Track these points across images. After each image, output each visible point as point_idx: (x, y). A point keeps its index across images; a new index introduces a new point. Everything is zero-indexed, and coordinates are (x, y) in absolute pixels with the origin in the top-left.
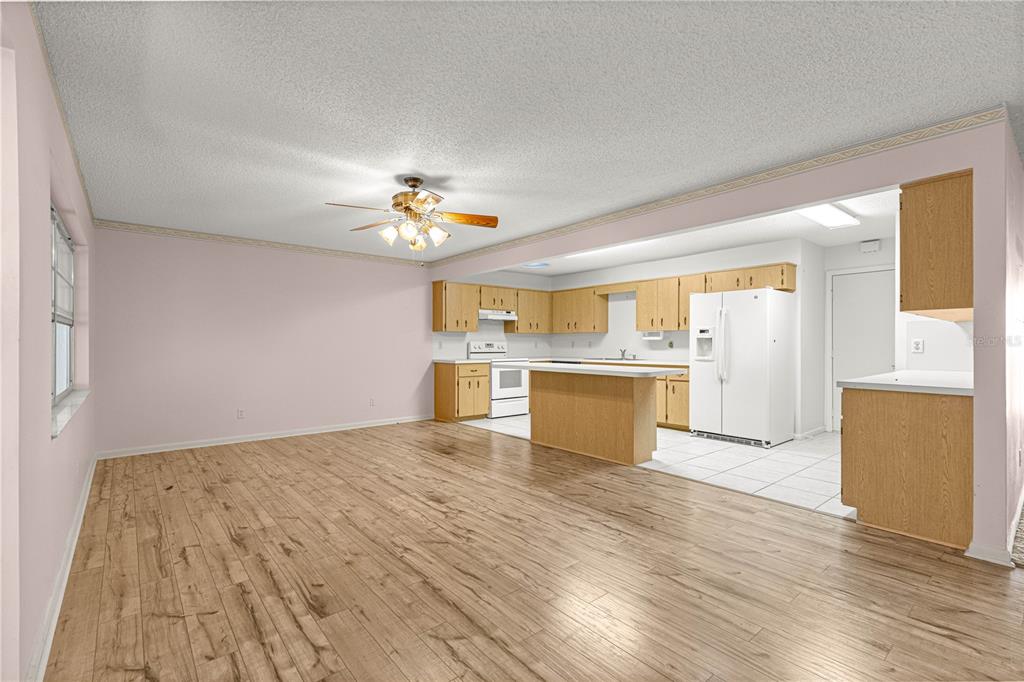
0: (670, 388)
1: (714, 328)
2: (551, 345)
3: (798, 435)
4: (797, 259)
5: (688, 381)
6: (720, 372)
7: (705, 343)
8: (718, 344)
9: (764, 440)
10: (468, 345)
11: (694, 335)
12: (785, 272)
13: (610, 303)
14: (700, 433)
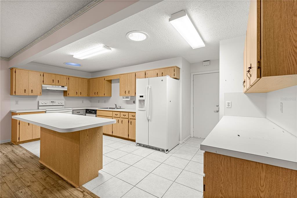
0: (130, 122)
1: (145, 95)
2: (91, 102)
3: (181, 142)
4: (180, 66)
5: (135, 119)
6: (148, 116)
7: (142, 102)
8: (147, 103)
9: (165, 149)
10: (38, 102)
11: (138, 98)
12: (175, 70)
13: (112, 84)
14: (140, 145)
